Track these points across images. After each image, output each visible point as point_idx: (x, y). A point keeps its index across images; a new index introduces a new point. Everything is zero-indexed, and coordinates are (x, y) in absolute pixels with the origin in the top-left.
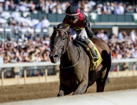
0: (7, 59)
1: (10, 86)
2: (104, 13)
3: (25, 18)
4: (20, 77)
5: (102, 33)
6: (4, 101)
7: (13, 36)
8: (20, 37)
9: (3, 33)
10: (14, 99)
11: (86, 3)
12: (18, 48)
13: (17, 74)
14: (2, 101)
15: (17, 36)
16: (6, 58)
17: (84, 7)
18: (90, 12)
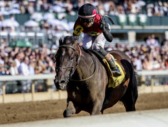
0: (38, 70)
1: (42, 102)
2: (155, 15)
3: (61, 20)
4: (54, 91)
5: (153, 38)
6: (35, 119)
7: (45, 42)
8: (55, 44)
9: (34, 38)
10: (47, 117)
11: (134, 3)
12: (52, 56)
13: (51, 87)
14: (33, 119)
15: (50, 42)
16: (37, 67)
17: (131, 7)
18: (138, 13)
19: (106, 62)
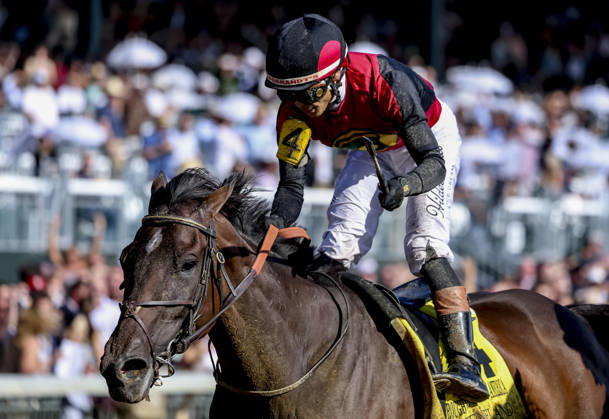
19: (408, 335)
